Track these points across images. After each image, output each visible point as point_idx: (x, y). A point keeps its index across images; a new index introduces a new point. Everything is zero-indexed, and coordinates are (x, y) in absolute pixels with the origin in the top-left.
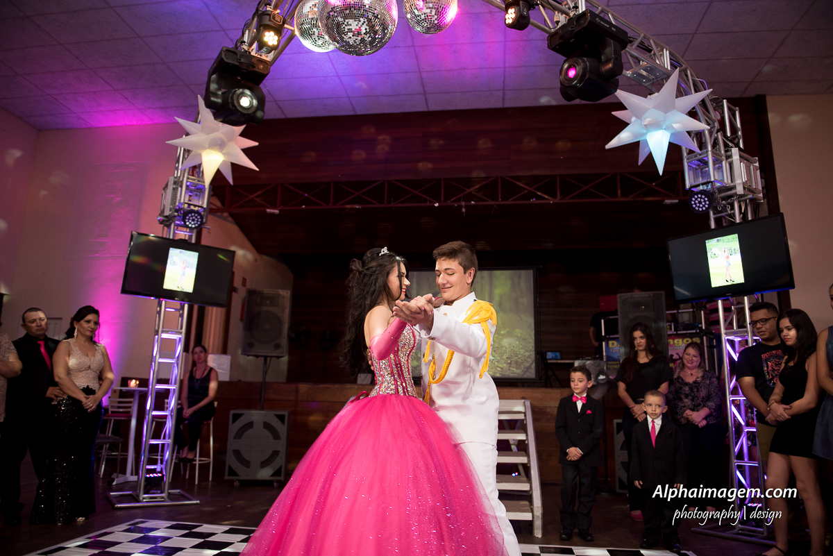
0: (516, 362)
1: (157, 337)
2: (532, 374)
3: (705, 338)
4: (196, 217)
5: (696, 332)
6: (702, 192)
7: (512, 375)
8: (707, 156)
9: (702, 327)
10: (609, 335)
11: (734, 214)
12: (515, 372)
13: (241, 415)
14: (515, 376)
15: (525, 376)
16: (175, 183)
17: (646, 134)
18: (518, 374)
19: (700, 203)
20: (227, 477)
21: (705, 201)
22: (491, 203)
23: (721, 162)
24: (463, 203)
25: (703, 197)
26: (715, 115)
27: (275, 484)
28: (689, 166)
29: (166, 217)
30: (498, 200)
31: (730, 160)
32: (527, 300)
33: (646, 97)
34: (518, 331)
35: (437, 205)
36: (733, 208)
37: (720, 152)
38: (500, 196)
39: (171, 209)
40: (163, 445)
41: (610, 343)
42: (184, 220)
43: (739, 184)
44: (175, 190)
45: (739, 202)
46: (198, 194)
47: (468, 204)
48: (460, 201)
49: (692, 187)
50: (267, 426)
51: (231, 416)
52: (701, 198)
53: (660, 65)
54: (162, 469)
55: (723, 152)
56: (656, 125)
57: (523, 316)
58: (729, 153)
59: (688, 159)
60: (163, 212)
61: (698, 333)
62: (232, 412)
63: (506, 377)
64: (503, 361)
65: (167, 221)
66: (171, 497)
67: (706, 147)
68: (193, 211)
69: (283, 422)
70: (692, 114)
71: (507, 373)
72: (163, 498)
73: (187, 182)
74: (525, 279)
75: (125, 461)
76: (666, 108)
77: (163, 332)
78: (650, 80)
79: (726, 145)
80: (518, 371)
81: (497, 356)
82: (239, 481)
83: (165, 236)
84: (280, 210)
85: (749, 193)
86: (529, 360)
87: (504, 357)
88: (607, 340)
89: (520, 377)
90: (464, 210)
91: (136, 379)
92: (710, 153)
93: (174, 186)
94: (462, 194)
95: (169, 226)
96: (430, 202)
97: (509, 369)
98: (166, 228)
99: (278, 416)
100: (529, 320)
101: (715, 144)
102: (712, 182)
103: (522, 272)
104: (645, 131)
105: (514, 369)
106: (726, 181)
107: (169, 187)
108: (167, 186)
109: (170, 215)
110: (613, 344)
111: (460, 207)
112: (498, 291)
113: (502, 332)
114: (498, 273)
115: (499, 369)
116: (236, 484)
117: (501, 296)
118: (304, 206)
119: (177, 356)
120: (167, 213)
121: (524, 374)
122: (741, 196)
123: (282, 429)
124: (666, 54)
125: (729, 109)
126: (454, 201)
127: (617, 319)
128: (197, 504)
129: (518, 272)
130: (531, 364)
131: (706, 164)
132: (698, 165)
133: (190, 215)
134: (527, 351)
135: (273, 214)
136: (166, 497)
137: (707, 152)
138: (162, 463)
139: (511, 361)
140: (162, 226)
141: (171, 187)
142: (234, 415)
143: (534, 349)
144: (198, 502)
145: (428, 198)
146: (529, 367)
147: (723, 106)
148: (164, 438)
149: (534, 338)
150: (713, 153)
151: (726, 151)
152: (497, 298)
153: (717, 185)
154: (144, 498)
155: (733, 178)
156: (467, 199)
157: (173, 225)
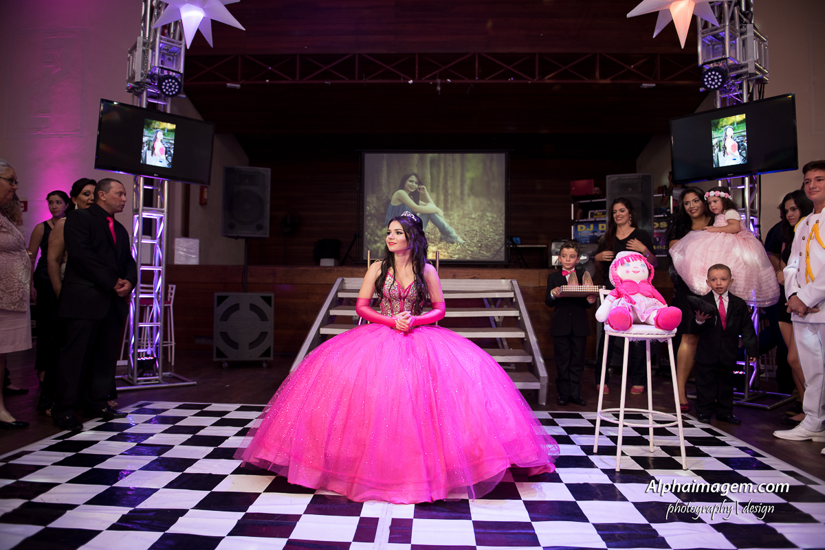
0: (487, 246)
1: (136, 216)
2: (501, 257)
4: (174, 84)
5: (664, 217)
6: (716, 69)
7: (482, 258)
8: (724, 31)
9: (670, 212)
10: (578, 219)
11: (742, 95)
12: (486, 255)
13: (227, 297)
14: (485, 259)
15: (495, 259)
16: (144, 44)
17: (671, 3)
18: (488, 257)
19: (713, 80)
20: (215, 359)
21: (718, 79)
22: (467, 81)
23: (735, 39)
24: (439, 81)
25: (717, 74)
27: (264, 364)
28: (703, 41)
29: (137, 83)
30: (475, 79)
31: (743, 37)
32: (499, 184)
34: (488, 214)
35: (411, 82)
36: (741, 88)
37: (735, 27)
38: (477, 73)
39: (142, 75)
40: (151, 328)
41: (579, 226)
42: (159, 87)
43: (751, 62)
44: (145, 53)
45: (748, 81)
46: (172, 58)
47: (444, 81)
48: (436, 79)
49: (704, 64)
50: (254, 308)
51: (216, 299)
52: (715, 75)
54: (152, 352)
55: (737, 28)
57: (494, 200)
58: (743, 30)
59: (703, 34)
60: (133, 77)
61: (666, 217)
62: (216, 294)
63: (476, 260)
64: (473, 244)
65: (138, 88)
66: (165, 379)
67: (724, 22)
68: (169, 77)
69: (270, 305)
71: (477, 257)
72: (157, 380)
73: (160, 43)
74: (497, 162)
77: (143, 210)
79: (741, 20)
80: (488, 254)
81: (467, 239)
82: (228, 362)
83: (135, 105)
84: (241, 85)
85: (758, 72)
86: (499, 243)
87: (475, 241)
88: (576, 223)
89: (490, 259)
90: (439, 88)
92: (727, 28)
93: (144, 48)
94: (438, 71)
95: (139, 95)
96: (404, 79)
97: (479, 253)
98: (136, 97)
99: (264, 298)
100: (502, 204)
101: (732, 18)
102: (726, 59)
103: (495, 155)
105: (484, 253)
106: (738, 59)
107: (137, 48)
108: (135, 48)
109: (141, 82)
110: (582, 228)
111: (435, 85)
112: (469, 175)
113: (473, 216)
114: (470, 156)
115: (469, 252)
116: (225, 365)
117: (473, 180)
118: (267, 81)
119: (158, 236)
120: (138, 78)
121: (494, 257)
122: (751, 75)
123: (269, 311)
126: (429, 79)
127: (605, 202)
128: (194, 385)
129: (489, 155)
130: (501, 248)
131: (722, 40)
132: (710, 41)
133: (166, 81)
134: (497, 234)
135: (234, 89)
136: (160, 380)
137: (724, 26)
138: (151, 346)
139: (482, 245)
140: (131, 94)
141: (140, 49)
142: (218, 297)
143: (504, 233)
144: (195, 383)
145: (402, 75)
146: (499, 251)
149: (504, 222)
150: (730, 28)
151: (741, 27)
152: (468, 182)
153: (730, 62)
154: (138, 381)
155: (745, 57)
156: (443, 76)
157: (145, 93)
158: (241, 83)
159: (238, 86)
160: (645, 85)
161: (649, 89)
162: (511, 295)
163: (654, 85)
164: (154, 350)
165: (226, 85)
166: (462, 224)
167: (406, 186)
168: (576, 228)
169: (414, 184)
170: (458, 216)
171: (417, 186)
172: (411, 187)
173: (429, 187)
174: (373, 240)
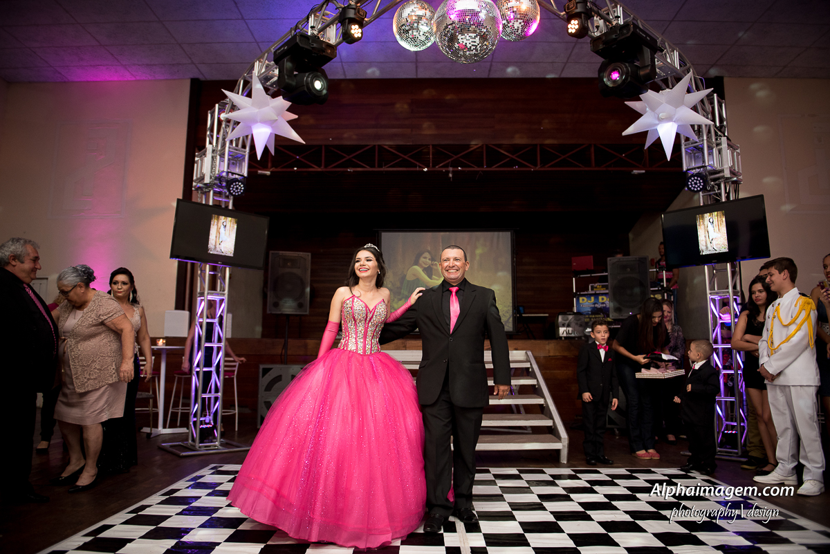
2: (510, 327)
3: (666, 294)
4: (239, 186)
5: (658, 290)
6: (698, 175)
8: (703, 143)
10: (580, 292)
11: (720, 194)
13: (271, 369)
16: (213, 151)
17: (658, 124)
19: (696, 184)
21: (700, 183)
22: (476, 169)
23: (712, 149)
24: (451, 169)
25: (699, 179)
26: (708, 107)
28: (686, 151)
29: (206, 184)
30: (483, 167)
31: (718, 147)
32: (506, 259)
33: (658, 92)
35: (426, 169)
36: (719, 188)
37: (712, 140)
38: (485, 163)
39: (211, 178)
40: (209, 398)
41: (581, 299)
42: (227, 188)
43: (727, 168)
45: (725, 183)
46: (238, 163)
47: (456, 169)
48: (448, 167)
49: (688, 170)
51: (261, 370)
52: (697, 180)
53: (671, 64)
54: (210, 420)
55: (714, 141)
56: (669, 119)
58: (719, 141)
59: (685, 145)
61: (660, 290)
62: (261, 367)
66: (223, 445)
67: (703, 137)
68: (236, 180)
70: (695, 109)
72: (216, 446)
73: (229, 151)
74: (503, 240)
75: (157, 415)
76: (678, 103)
77: (208, 293)
78: (662, 77)
79: (716, 134)
84: (271, 172)
85: (733, 176)
86: (507, 314)
88: (578, 297)
90: (451, 175)
91: (163, 338)
92: (705, 142)
93: (213, 155)
94: (450, 160)
95: (208, 194)
96: (420, 167)
101: (709, 132)
102: (705, 166)
103: (501, 233)
104: (657, 122)
106: (715, 165)
109: (209, 183)
110: (583, 300)
111: (448, 172)
112: (478, 252)
114: (478, 234)
117: (481, 256)
118: (295, 169)
120: (207, 180)
122: (727, 178)
124: (676, 54)
125: (718, 102)
126: (442, 167)
129: (496, 233)
130: (509, 319)
131: (702, 150)
132: (692, 151)
133: (234, 183)
134: (505, 306)
135: (266, 175)
136: (219, 445)
137: (703, 140)
138: (209, 415)
141: (209, 155)
142: (264, 369)
143: (511, 305)
145: (418, 163)
147: (713, 98)
148: (210, 392)
149: (511, 295)
150: (708, 141)
151: (716, 139)
152: (478, 258)
153: (709, 168)
154: (200, 447)
155: (721, 163)
156: (455, 165)
157: (212, 193)
158: (271, 170)
159: (268, 173)
160: (635, 172)
161: (639, 174)
162: (528, 365)
163: (644, 171)
164: (211, 417)
165: (257, 172)
167: (420, 262)
168: (578, 300)
169: (427, 260)
171: (430, 262)
172: (424, 263)
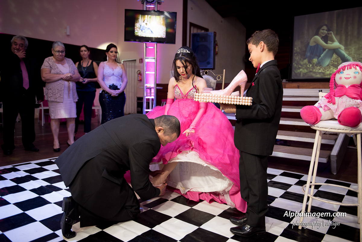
166: (357, 54)
167: (320, 33)
169: (325, 31)
170: (355, 49)
171: (327, 32)
172: (323, 33)
173: (335, 32)
174: (297, 67)
